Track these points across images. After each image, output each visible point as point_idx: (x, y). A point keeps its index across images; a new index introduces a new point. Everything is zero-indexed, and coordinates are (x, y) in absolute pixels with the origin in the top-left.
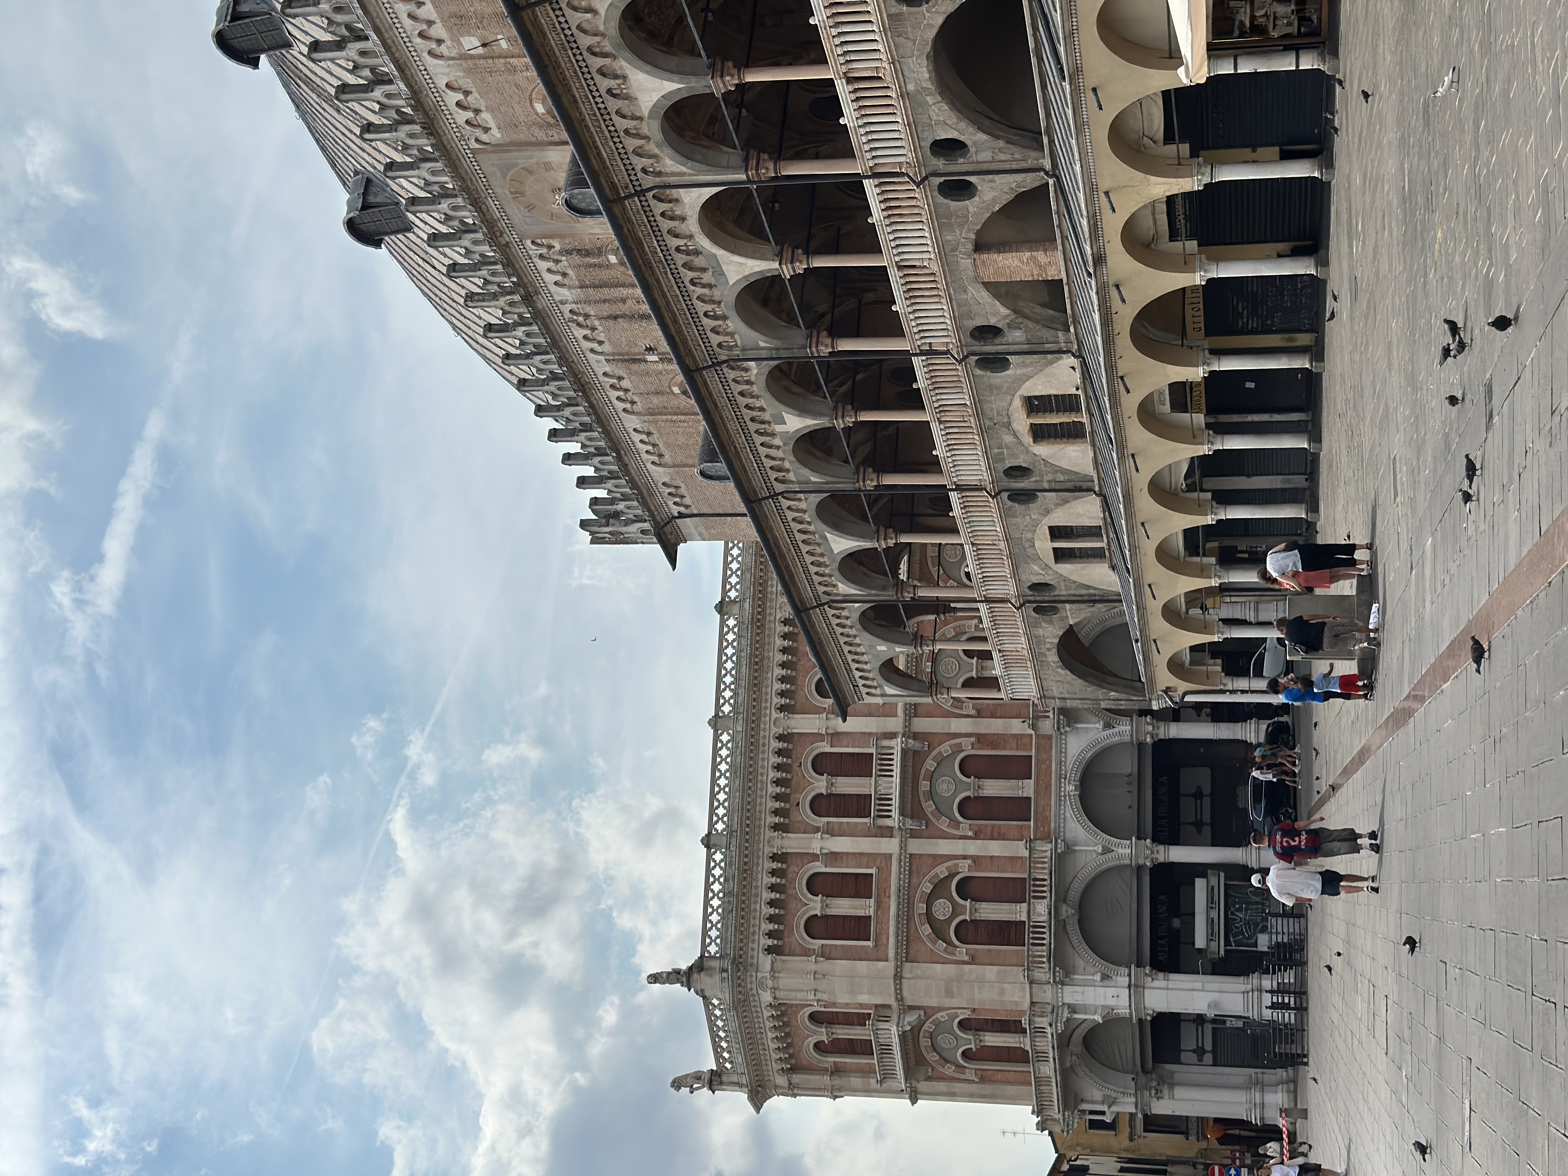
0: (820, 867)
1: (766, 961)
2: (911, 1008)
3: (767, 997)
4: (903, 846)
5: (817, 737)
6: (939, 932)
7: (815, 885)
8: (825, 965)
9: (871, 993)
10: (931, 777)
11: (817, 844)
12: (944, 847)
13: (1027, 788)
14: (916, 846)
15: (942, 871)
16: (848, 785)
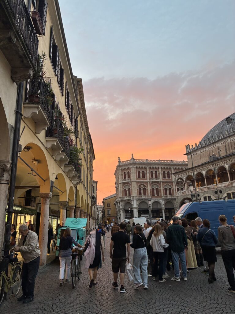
0: (145, 172)
1: (135, 167)
2: (131, 183)
3: (131, 167)
4: (148, 181)
5: (159, 172)
6: (140, 186)
7: (143, 172)
8: (135, 173)
9: (133, 178)
10: (156, 184)
11: (148, 172)
12: (149, 186)
13: (156, 195)
14: (149, 183)
15: (146, 186)
16: (154, 175)
